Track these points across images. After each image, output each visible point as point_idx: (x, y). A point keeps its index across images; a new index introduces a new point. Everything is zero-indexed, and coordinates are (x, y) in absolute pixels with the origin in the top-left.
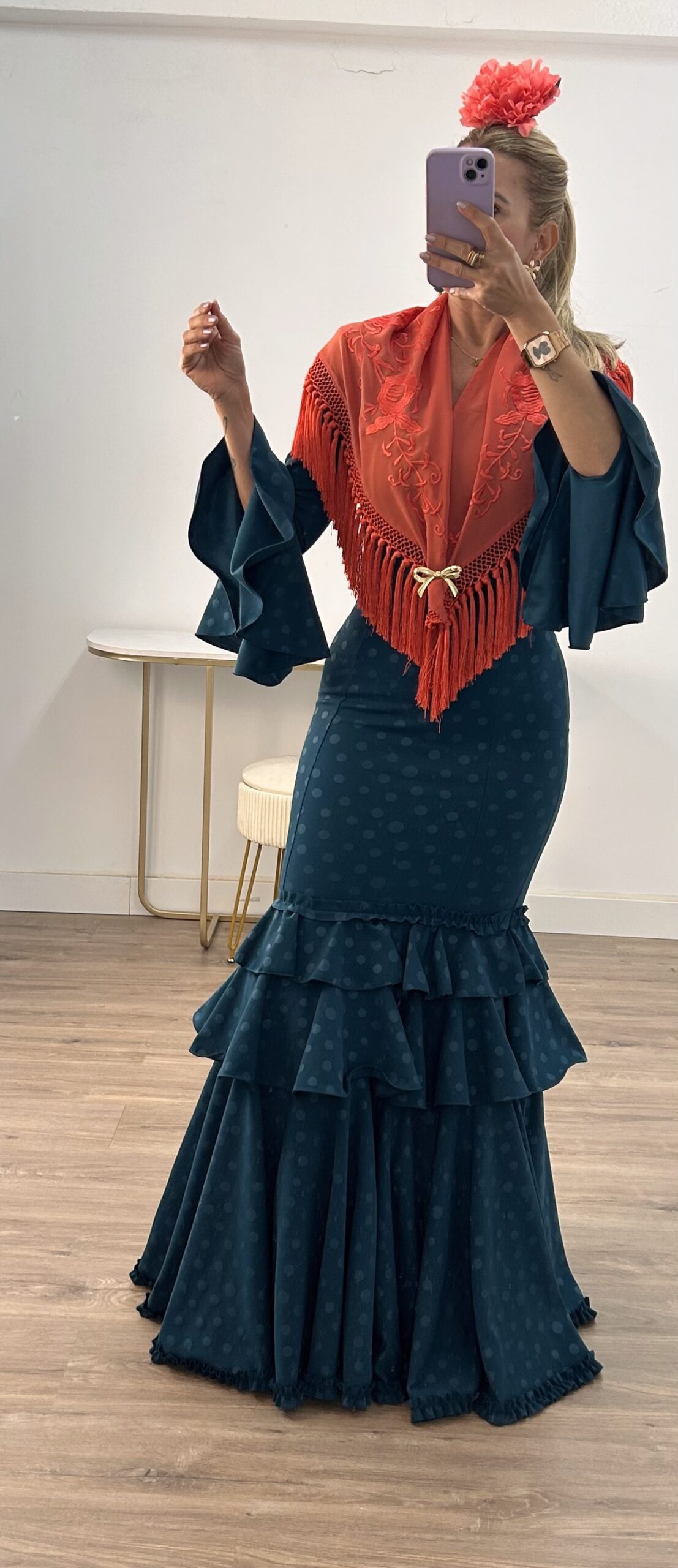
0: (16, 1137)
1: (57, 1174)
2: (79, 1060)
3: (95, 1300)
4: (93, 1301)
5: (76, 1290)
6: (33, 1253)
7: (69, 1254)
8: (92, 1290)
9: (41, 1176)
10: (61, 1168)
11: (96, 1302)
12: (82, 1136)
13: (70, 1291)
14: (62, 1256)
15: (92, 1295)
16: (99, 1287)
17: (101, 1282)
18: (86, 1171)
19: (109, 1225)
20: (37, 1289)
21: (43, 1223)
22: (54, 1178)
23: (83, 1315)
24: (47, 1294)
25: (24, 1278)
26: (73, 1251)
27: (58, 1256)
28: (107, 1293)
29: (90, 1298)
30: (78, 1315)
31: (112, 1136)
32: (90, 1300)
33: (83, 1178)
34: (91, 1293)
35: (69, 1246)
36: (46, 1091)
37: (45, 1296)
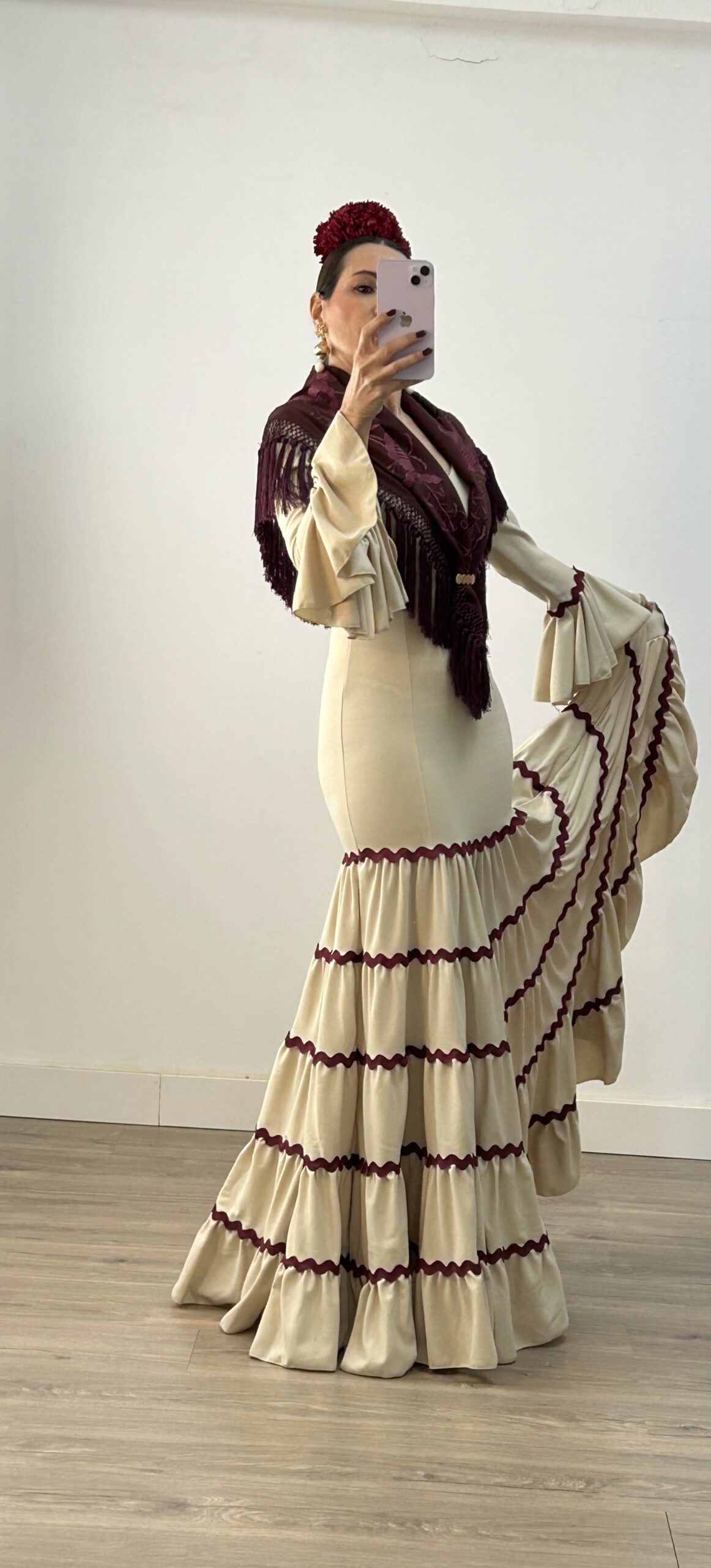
0: (69, 1358)
1: (127, 1395)
2: (129, 1281)
3: (202, 1517)
4: (199, 1517)
5: (178, 1506)
6: (115, 1470)
7: (160, 1472)
8: (198, 1507)
9: (108, 1397)
10: (132, 1389)
11: (204, 1519)
12: (151, 1358)
13: (170, 1507)
14: (152, 1474)
15: (196, 1512)
16: (204, 1504)
17: (206, 1500)
18: (164, 1392)
19: (204, 1445)
20: (129, 1504)
21: (122, 1442)
22: (124, 1398)
23: (191, 1529)
24: (142, 1509)
25: (109, 1494)
26: (164, 1469)
27: (147, 1474)
28: (217, 1509)
29: (196, 1514)
30: (185, 1530)
31: (188, 1359)
32: (197, 1516)
33: (160, 1400)
34: (196, 1509)
35: (158, 1464)
36: (97, 1311)
37: (140, 1511)
